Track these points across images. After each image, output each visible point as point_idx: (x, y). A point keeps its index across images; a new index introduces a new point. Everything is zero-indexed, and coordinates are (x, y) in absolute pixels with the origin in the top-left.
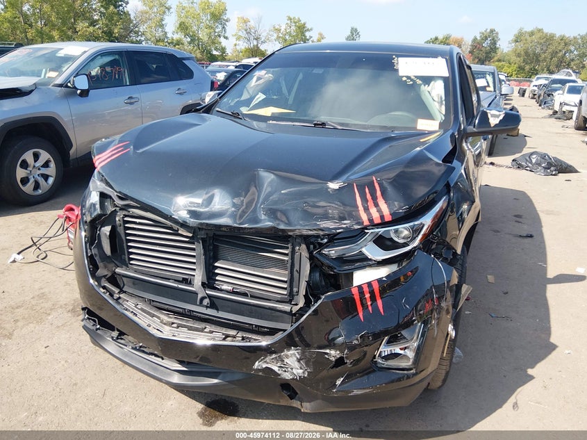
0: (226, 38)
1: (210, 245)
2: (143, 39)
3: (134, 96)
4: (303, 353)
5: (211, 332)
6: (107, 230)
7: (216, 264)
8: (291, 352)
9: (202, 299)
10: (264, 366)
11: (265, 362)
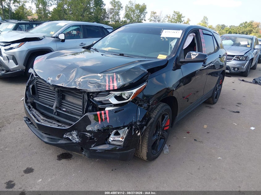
0: (145, 20)
1: (61, 94)
2: (110, 20)
3: (83, 43)
4: (78, 133)
5: (54, 124)
6: (31, 86)
7: (63, 101)
8: (74, 132)
9: (55, 112)
10: (67, 137)
11: (67, 135)
